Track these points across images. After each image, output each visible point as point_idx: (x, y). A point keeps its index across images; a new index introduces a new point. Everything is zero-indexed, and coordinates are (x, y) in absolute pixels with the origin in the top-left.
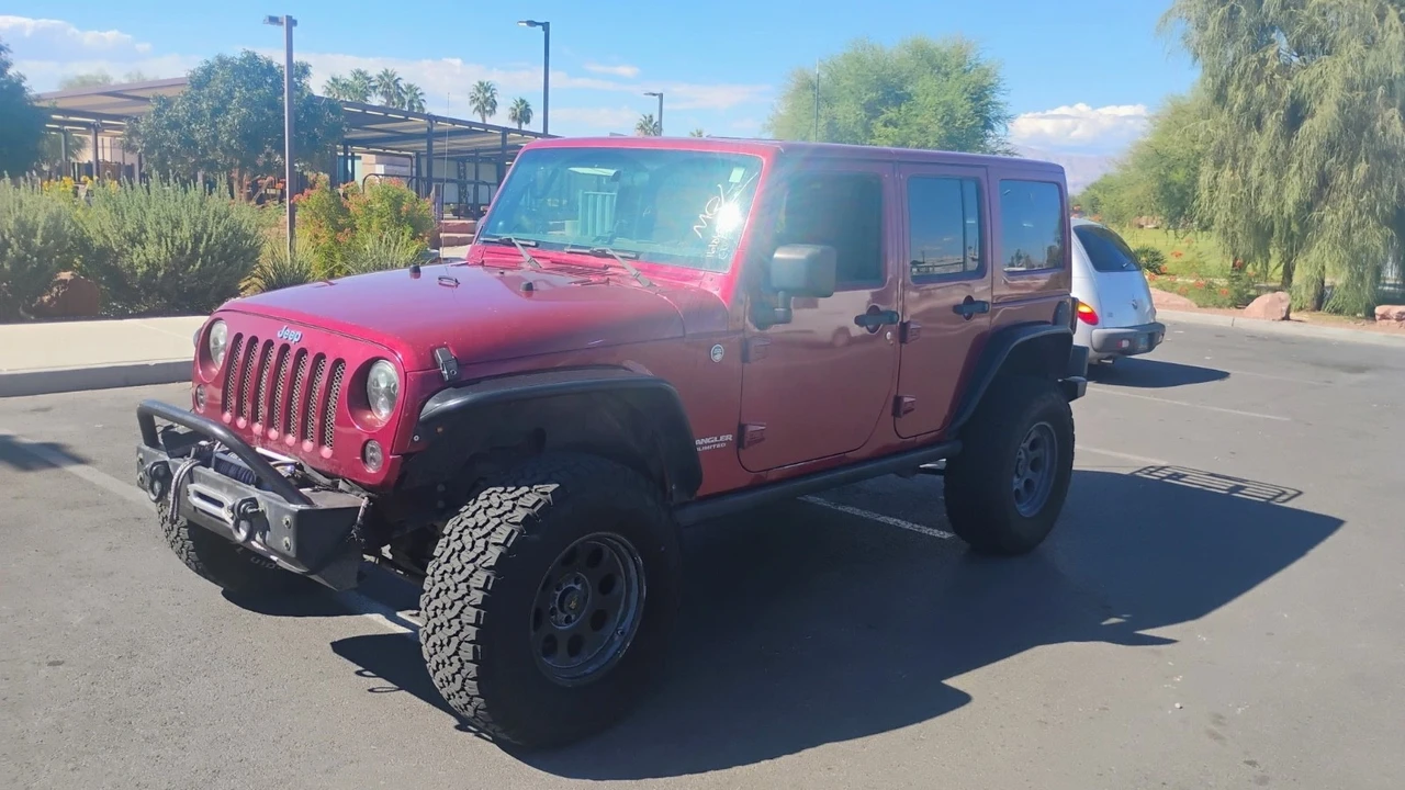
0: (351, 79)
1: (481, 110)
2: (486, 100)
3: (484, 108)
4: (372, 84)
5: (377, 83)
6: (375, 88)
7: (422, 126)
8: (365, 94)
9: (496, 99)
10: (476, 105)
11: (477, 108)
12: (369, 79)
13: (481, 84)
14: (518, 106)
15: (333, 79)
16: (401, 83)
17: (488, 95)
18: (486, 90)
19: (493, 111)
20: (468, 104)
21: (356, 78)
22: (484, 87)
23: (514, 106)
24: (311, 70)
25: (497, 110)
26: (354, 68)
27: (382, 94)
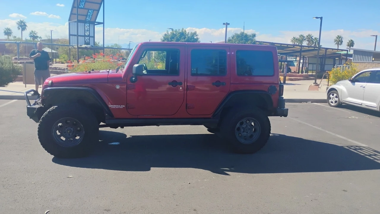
0: (299, 37)
1: (338, 44)
2: (339, 41)
3: (338, 43)
4: (305, 38)
5: (306, 38)
6: (305, 39)
7: (299, 49)
8: (301, 42)
9: (343, 40)
10: (336, 42)
11: (336, 43)
12: (304, 37)
13: (338, 36)
14: (350, 42)
15: (294, 38)
16: (313, 38)
17: (340, 39)
18: (340, 37)
19: (341, 44)
20: (334, 42)
21: (300, 37)
22: (339, 37)
23: (349, 42)
24: (256, 35)
25: (342, 43)
26: (300, 34)
27: (307, 41)
